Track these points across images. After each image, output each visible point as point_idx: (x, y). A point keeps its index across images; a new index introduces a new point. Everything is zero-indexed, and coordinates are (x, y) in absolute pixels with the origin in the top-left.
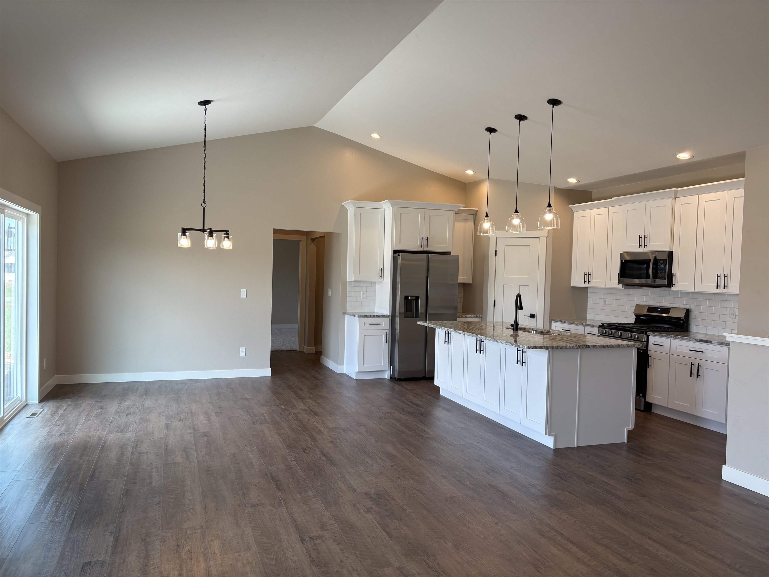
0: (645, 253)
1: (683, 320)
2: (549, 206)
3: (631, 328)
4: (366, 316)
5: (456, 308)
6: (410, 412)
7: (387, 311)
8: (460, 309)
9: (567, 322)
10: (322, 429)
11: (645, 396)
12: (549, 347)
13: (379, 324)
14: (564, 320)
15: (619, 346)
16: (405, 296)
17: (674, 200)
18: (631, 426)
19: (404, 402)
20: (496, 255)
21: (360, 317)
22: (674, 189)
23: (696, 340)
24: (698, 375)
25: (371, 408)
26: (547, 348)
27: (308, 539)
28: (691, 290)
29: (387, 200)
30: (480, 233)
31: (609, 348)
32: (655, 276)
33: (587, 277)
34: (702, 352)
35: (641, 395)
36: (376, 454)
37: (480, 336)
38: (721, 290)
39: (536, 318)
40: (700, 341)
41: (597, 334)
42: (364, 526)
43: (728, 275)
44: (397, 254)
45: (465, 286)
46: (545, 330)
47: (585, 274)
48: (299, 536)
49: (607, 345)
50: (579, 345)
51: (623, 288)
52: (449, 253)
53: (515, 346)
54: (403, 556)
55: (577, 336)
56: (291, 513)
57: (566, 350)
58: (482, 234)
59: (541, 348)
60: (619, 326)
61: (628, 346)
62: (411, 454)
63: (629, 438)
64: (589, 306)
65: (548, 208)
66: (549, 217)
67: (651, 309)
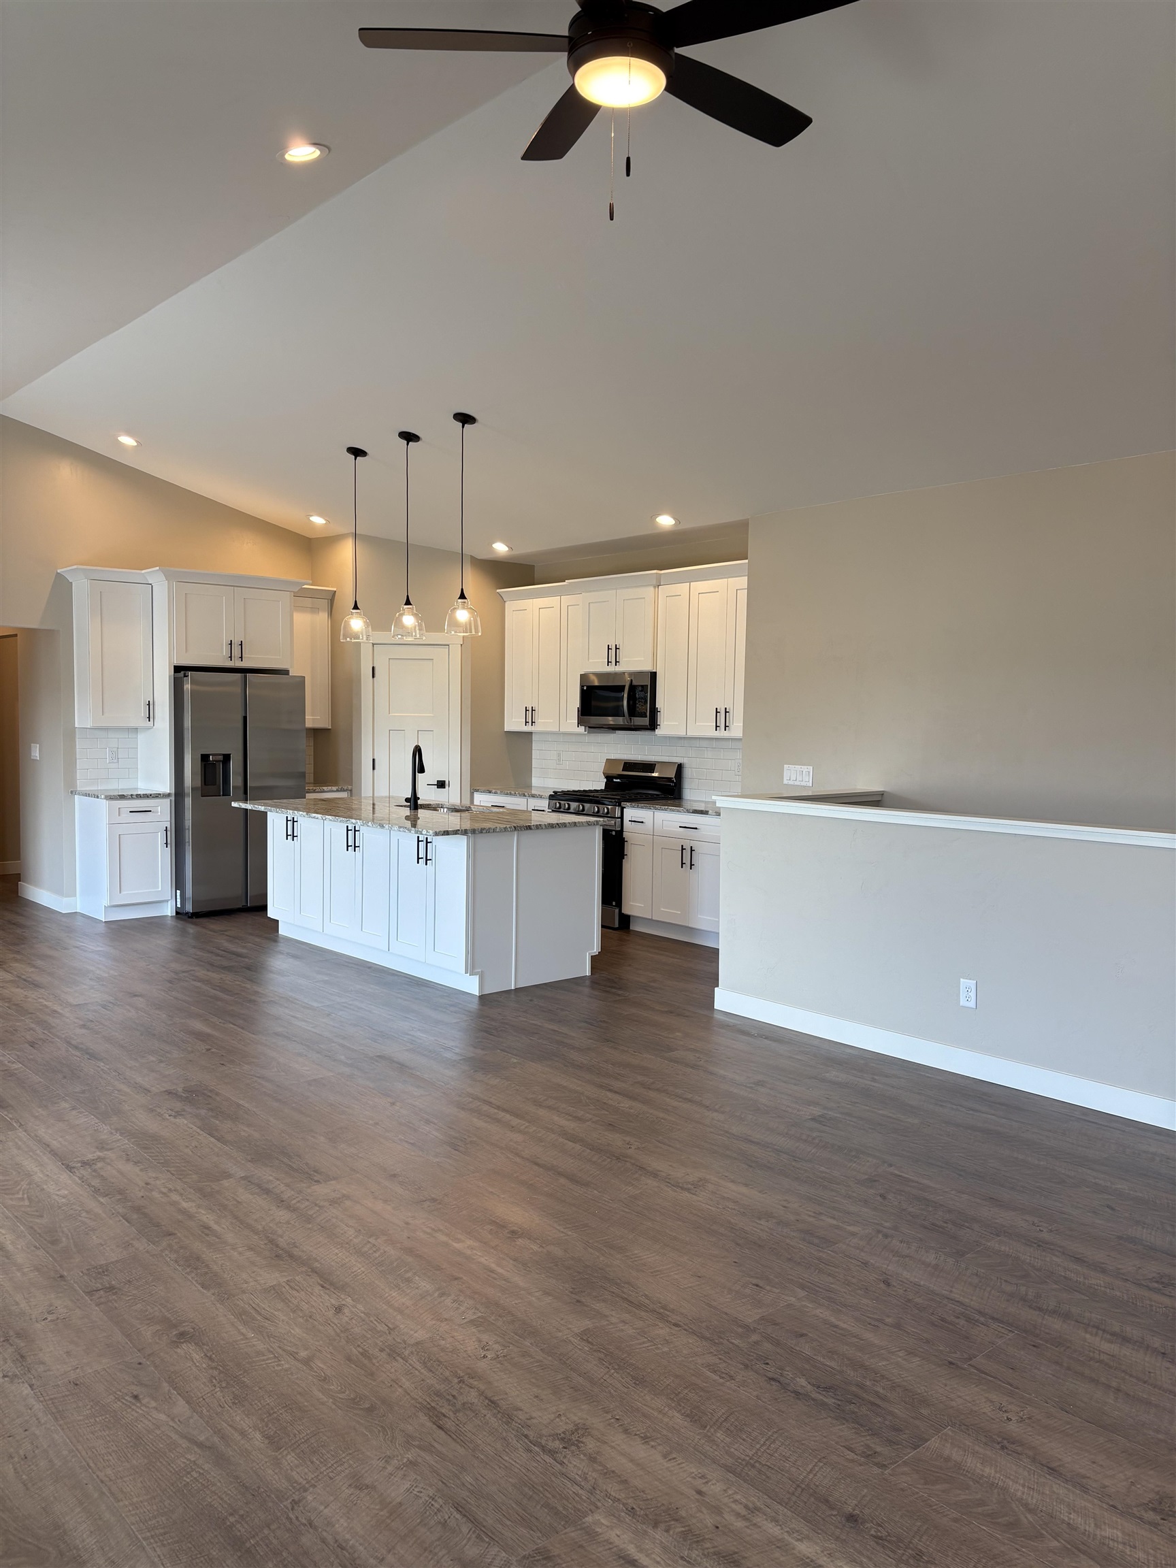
0: (616, 674)
1: (673, 782)
2: (462, 596)
3: (598, 797)
4: (122, 797)
5: (303, 775)
6: (226, 967)
7: (165, 784)
8: (310, 777)
9: (499, 792)
10: (58, 1009)
11: (619, 905)
12: (468, 832)
13: (150, 811)
14: (495, 789)
15: (575, 824)
16: (201, 755)
17: (657, 589)
18: (596, 949)
19: (212, 952)
20: (373, 677)
21: (110, 798)
22: (655, 571)
23: (688, 811)
24: (691, 865)
25: (149, 967)
26: (465, 832)
27: (79, 1165)
28: (682, 733)
29: (158, 568)
30: (345, 637)
31: (560, 829)
32: (633, 712)
33: (530, 714)
34: (696, 828)
35: (614, 903)
36: (175, 1036)
37: (354, 821)
38: (722, 733)
39: (447, 787)
40: (692, 813)
41: (546, 809)
42: (175, 1135)
43: (729, 709)
44: (182, 672)
45: (316, 733)
46: (462, 807)
47: (526, 710)
48: (62, 1164)
49: (558, 824)
50: (515, 825)
51: (586, 733)
52: (286, 672)
53: (413, 832)
54: (249, 1163)
55: (514, 812)
56: (37, 1136)
57: (495, 834)
58: (348, 639)
59: (456, 832)
60: (580, 795)
61: (589, 824)
62: (239, 1029)
63: (594, 968)
64: (535, 763)
65: (460, 600)
66: (462, 615)
67: (628, 765)
